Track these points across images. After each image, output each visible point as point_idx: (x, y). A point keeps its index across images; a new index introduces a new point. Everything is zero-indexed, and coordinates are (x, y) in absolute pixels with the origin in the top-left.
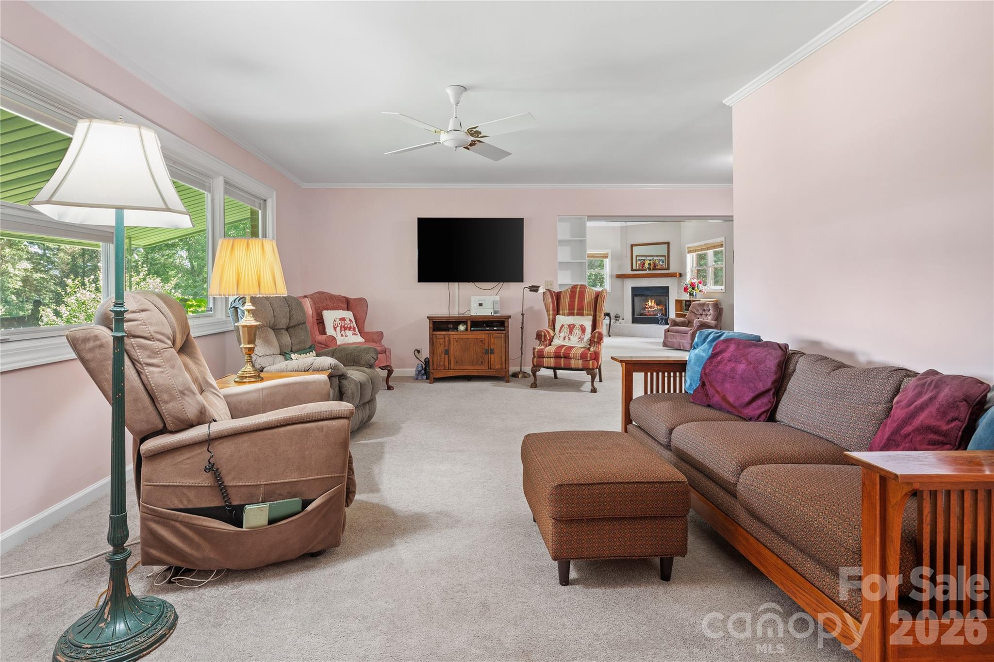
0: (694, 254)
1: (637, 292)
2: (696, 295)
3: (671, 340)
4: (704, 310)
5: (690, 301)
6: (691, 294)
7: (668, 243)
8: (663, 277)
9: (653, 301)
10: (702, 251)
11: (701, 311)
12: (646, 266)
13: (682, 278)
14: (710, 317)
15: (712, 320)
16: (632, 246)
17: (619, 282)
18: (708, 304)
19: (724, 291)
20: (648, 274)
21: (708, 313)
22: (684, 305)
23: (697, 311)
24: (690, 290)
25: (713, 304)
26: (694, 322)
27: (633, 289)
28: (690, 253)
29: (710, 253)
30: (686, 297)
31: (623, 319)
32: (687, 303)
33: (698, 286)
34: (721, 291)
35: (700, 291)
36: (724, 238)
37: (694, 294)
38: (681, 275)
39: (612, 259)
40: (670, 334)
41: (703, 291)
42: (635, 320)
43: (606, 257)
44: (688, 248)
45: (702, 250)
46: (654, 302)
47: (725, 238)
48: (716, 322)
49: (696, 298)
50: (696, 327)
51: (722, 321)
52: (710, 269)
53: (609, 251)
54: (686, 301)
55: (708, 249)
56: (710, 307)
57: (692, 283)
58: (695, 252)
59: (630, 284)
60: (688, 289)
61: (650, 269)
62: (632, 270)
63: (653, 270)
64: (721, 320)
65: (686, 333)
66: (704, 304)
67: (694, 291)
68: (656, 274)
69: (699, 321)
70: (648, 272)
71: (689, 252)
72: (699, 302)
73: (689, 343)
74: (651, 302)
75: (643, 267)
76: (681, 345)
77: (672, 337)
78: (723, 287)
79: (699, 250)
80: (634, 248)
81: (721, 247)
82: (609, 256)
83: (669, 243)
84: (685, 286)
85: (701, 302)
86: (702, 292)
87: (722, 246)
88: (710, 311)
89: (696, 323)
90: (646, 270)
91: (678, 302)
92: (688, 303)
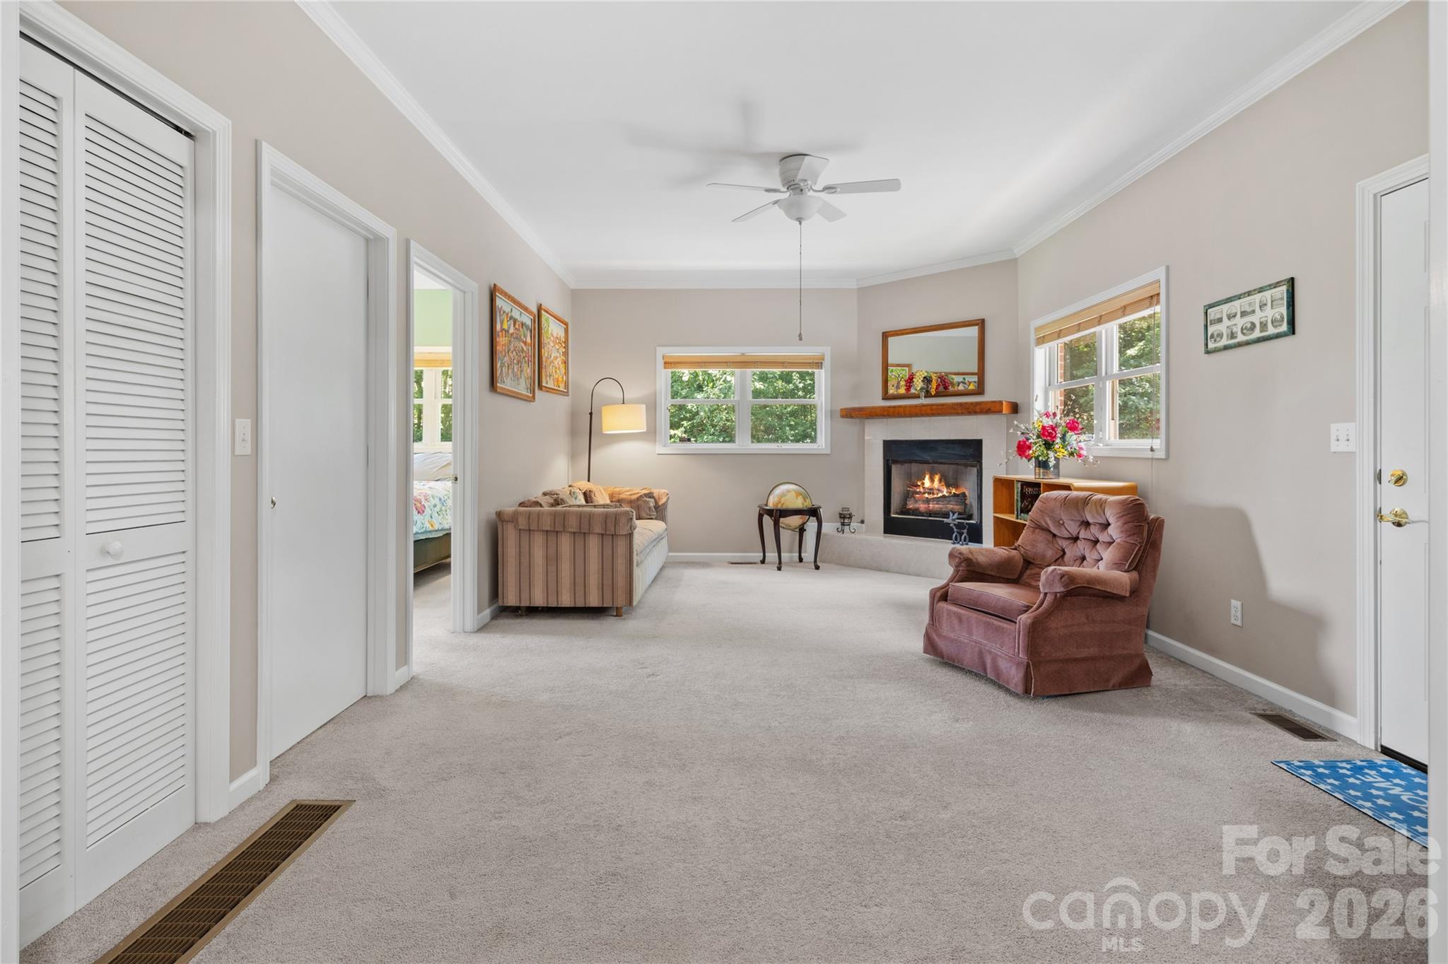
0: (1057, 345)
1: (895, 452)
2: (1057, 466)
3: (952, 635)
4: (1087, 524)
5: (1037, 485)
6: (1043, 465)
7: (981, 324)
8: (962, 414)
9: (937, 478)
10: (1079, 331)
11: (1073, 528)
12: (918, 384)
13: (1019, 415)
14: (1108, 554)
15: (1118, 565)
16: (886, 336)
17: (849, 427)
18: (1102, 504)
19: (1162, 455)
20: (924, 405)
21: (1103, 537)
22: (1017, 496)
23: (1060, 524)
24: (1037, 449)
25: (1122, 503)
26: (1043, 577)
27: (889, 446)
28: (1043, 342)
29: (1109, 334)
30: (1027, 472)
31: (862, 522)
32: (1029, 490)
33: (1063, 438)
34: (1150, 455)
35: (1071, 454)
36: (1163, 268)
37: (1052, 463)
38: (1015, 408)
39: (834, 372)
40: (949, 612)
41: (1084, 452)
42: (892, 527)
43: (819, 365)
44: (1037, 329)
45: (1079, 328)
46: (940, 481)
47: (1168, 268)
48: (1135, 574)
49: (1058, 475)
50: (1049, 598)
51: (1160, 571)
52: (1108, 384)
53: (826, 351)
54: (1026, 484)
55: (1100, 320)
56: (1111, 515)
57: (1044, 428)
58: (1059, 337)
59: (878, 434)
60: (1029, 448)
61: (928, 395)
62: (886, 397)
63: (935, 396)
64: (1155, 567)
65: (1004, 615)
66: (1086, 501)
67: (1051, 454)
68: (943, 405)
69: (1062, 576)
70: (923, 401)
71: (1041, 341)
72: (1064, 493)
73: (1018, 664)
74: (932, 480)
75: (908, 389)
76: (988, 661)
77: (956, 622)
78: (1157, 443)
79: (1069, 331)
80: (891, 340)
81: (1151, 305)
82: (827, 363)
83: (983, 321)
84: (1022, 438)
85: (1074, 493)
86: (1080, 456)
87: (1153, 299)
88: (1110, 530)
89: (1050, 583)
90: (918, 397)
91: (1003, 485)
92: (1031, 492)
